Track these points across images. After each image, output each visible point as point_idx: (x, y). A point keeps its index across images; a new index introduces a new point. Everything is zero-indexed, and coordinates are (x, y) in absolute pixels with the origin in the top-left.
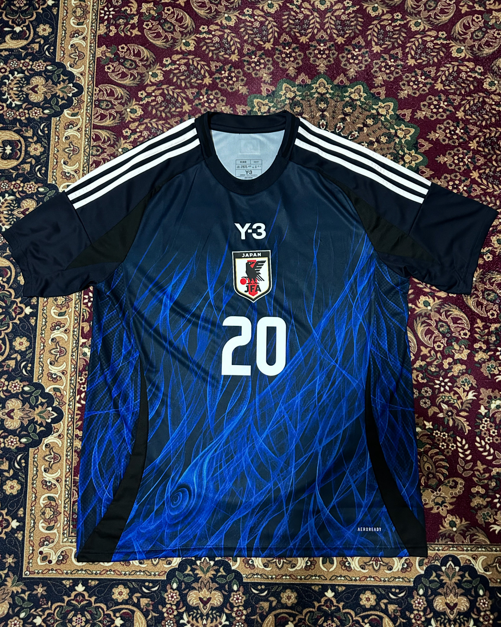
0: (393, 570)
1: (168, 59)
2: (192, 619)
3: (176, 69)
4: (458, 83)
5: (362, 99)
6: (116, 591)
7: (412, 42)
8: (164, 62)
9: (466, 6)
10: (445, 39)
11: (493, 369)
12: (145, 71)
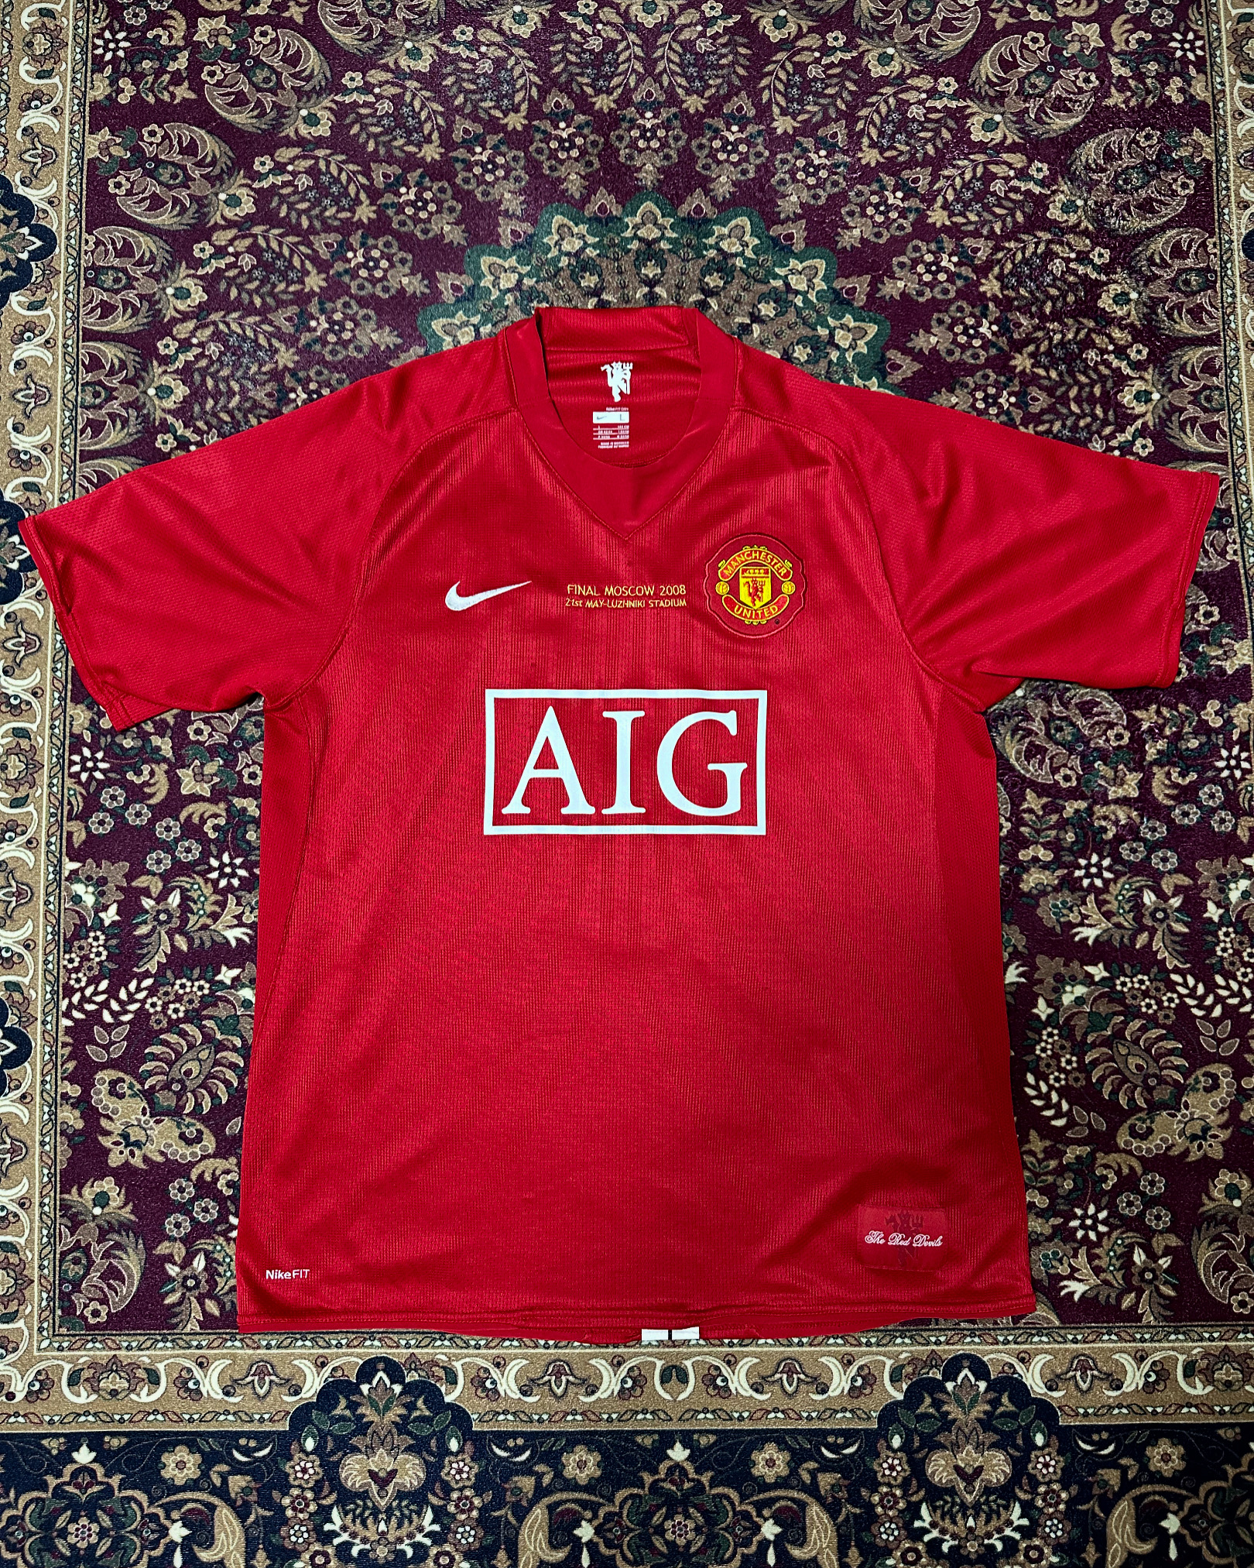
0: (830, 1393)
1: (267, 159)
2: (354, 1521)
3: (285, 184)
4: (987, 208)
5: (749, 253)
6: (169, 1460)
7: (873, 104)
8: (257, 167)
9: (1006, 9)
10: (955, 96)
11: (1065, 911)
12: (209, 191)
